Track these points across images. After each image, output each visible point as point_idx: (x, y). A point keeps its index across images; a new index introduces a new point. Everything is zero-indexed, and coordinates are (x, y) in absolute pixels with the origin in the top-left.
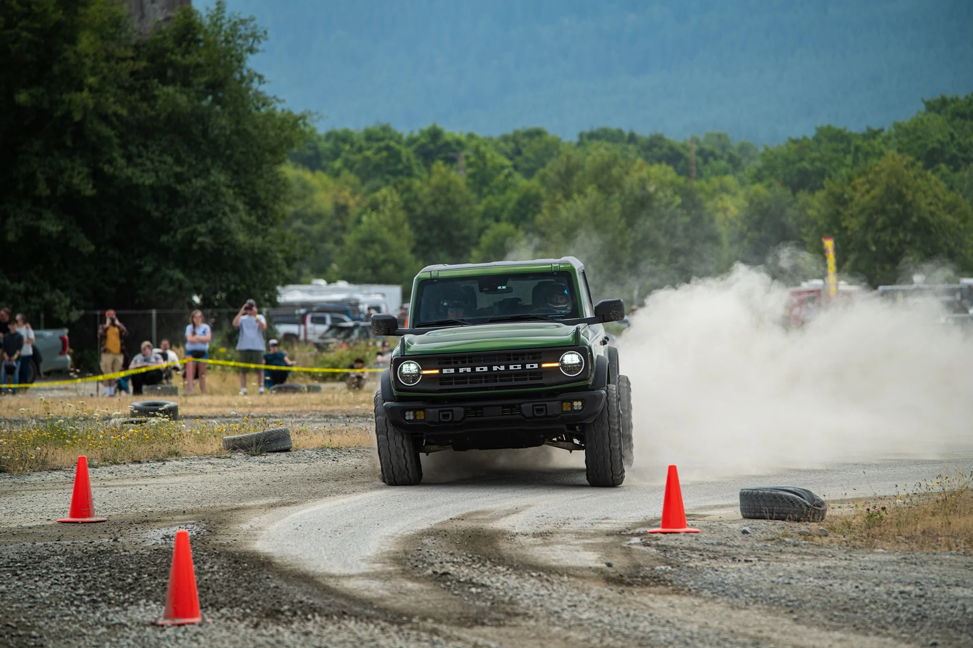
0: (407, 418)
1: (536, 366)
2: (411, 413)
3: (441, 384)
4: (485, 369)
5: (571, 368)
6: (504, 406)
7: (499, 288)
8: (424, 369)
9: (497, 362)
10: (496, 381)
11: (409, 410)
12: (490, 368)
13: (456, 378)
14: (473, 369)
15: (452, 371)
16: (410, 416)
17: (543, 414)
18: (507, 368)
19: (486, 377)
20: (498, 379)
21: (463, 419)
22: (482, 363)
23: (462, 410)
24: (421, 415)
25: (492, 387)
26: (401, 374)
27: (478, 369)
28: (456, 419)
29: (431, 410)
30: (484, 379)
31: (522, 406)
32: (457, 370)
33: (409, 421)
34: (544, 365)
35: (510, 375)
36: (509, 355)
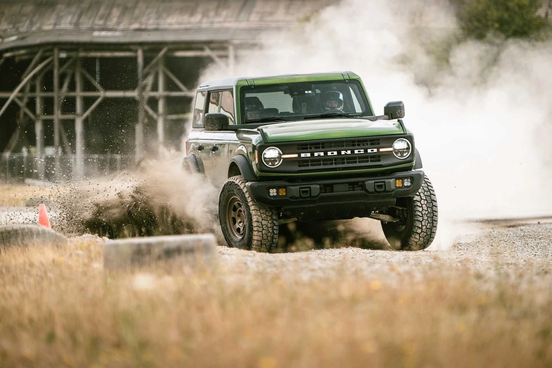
0: (271, 195)
1: (375, 150)
2: (275, 190)
3: (299, 166)
4: (335, 153)
5: (401, 152)
6: (350, 184)
7: (306, 92)
8: (284, 154)
9: (345, 148)
10: (343, 163)
11: (273, 188)
12: (339, 153)
13: (312, 161)
14: (326, 154)
15: (309, 155)
16: (273, 192)
17: (383, 189)
18: (353, 152)
19: (335, 160)
20: (346, 161)
21: (319, 194)
22: (333, 148)
23: (319, 186)
24: (282, 192)
25: (339, 168)
26: (265, 158)
27: (329, 153)
28: (313, 195)
29: (293, 188)
30: (334, 162)
31: (366, 183)
32: (312, 155)
33: (274, 196)
34: (381, 150)
35: (355, 158)
36: (354, 141)
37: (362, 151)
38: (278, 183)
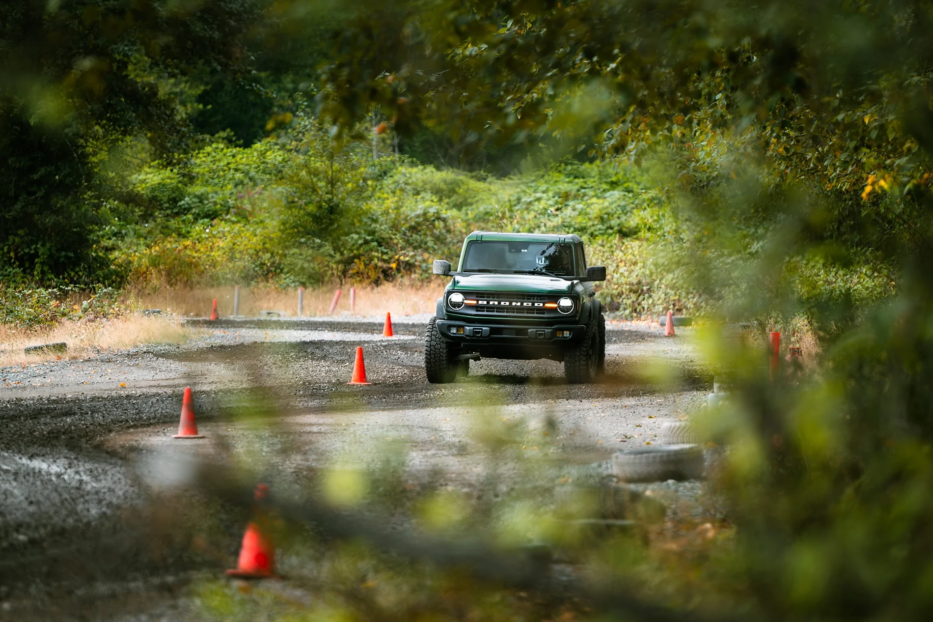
37: (530, 304)
38: (458, 323)
